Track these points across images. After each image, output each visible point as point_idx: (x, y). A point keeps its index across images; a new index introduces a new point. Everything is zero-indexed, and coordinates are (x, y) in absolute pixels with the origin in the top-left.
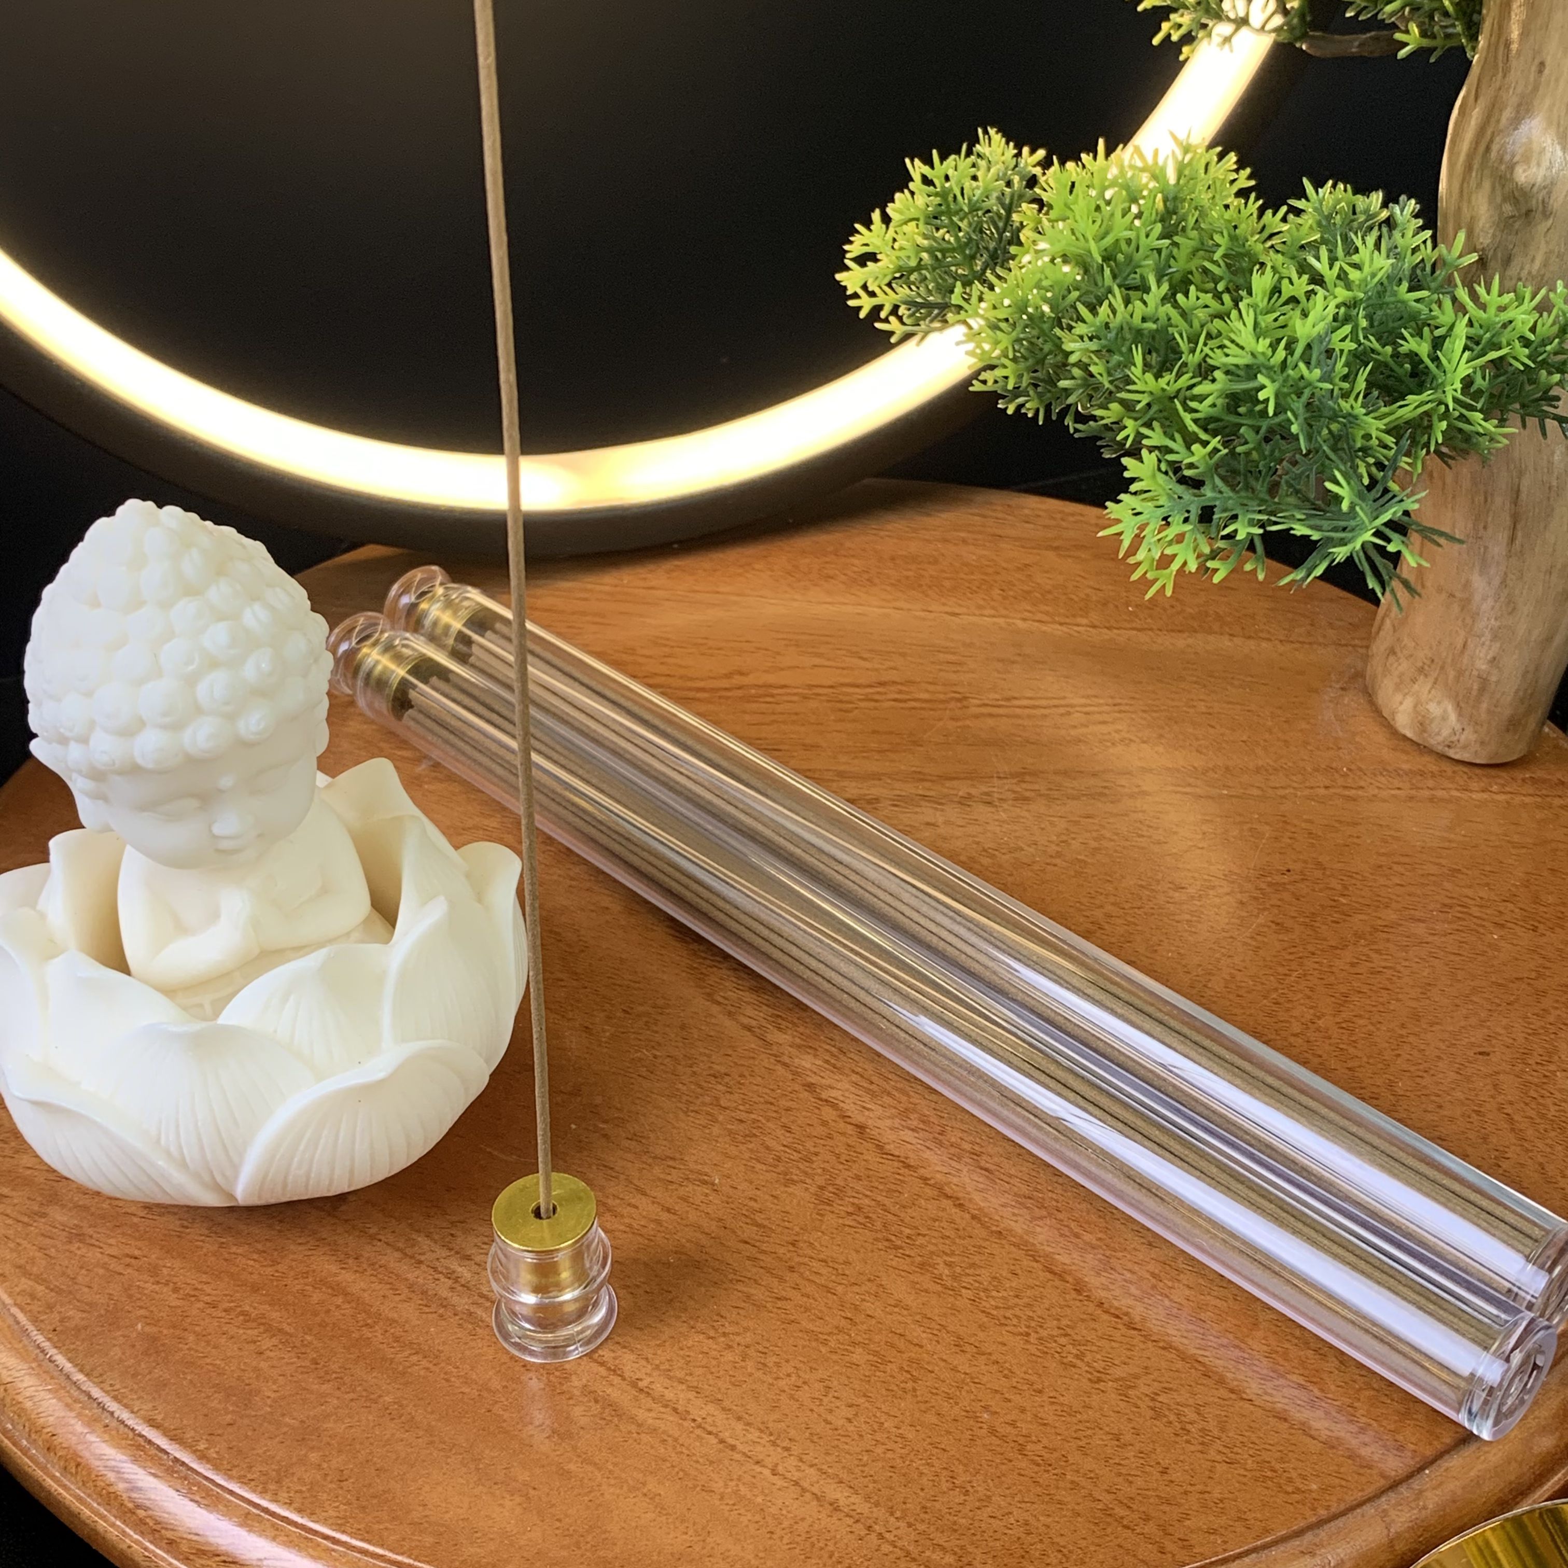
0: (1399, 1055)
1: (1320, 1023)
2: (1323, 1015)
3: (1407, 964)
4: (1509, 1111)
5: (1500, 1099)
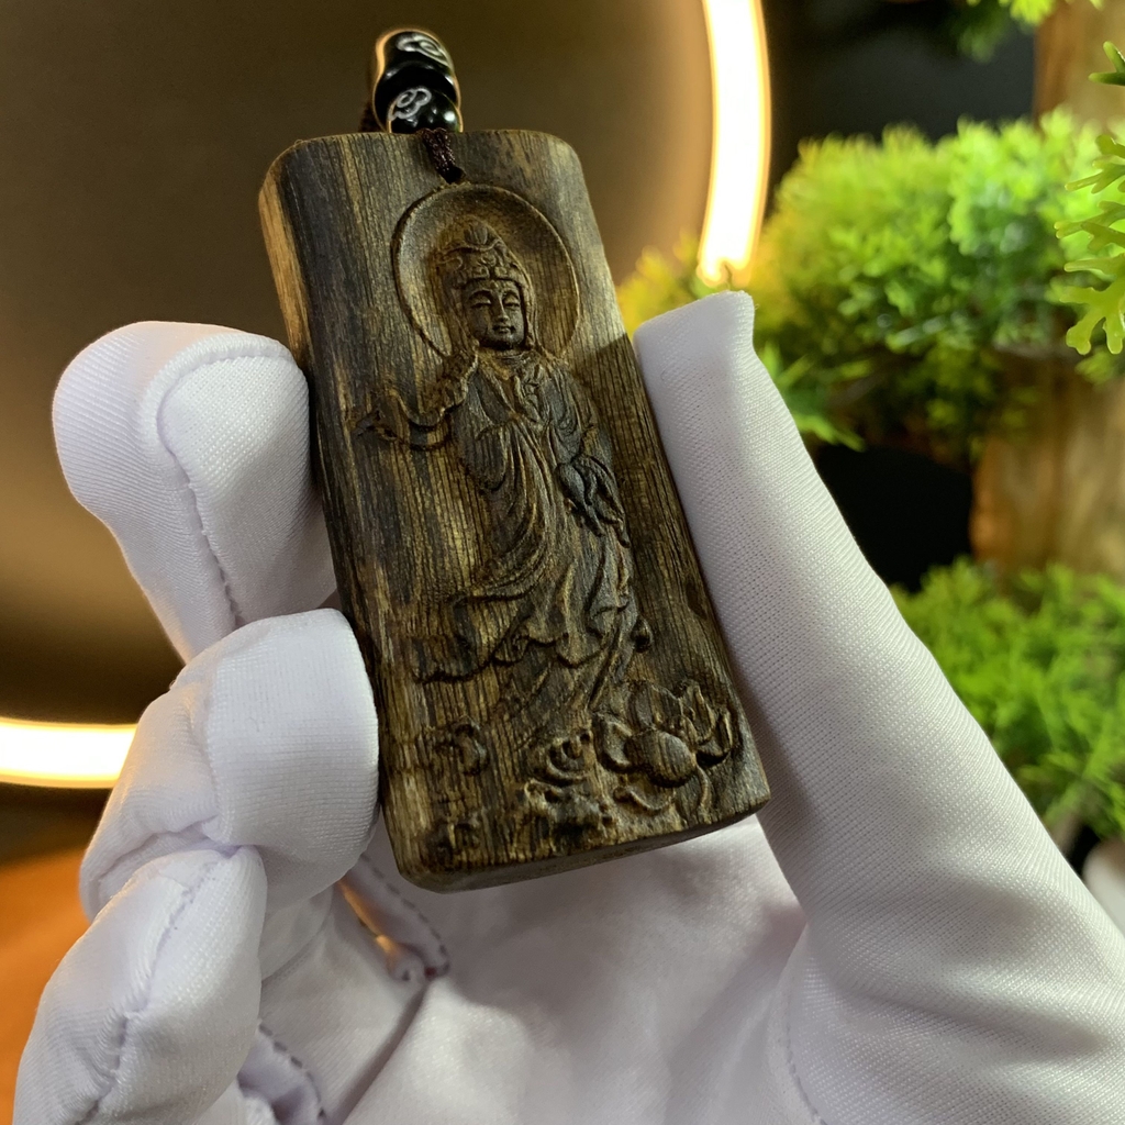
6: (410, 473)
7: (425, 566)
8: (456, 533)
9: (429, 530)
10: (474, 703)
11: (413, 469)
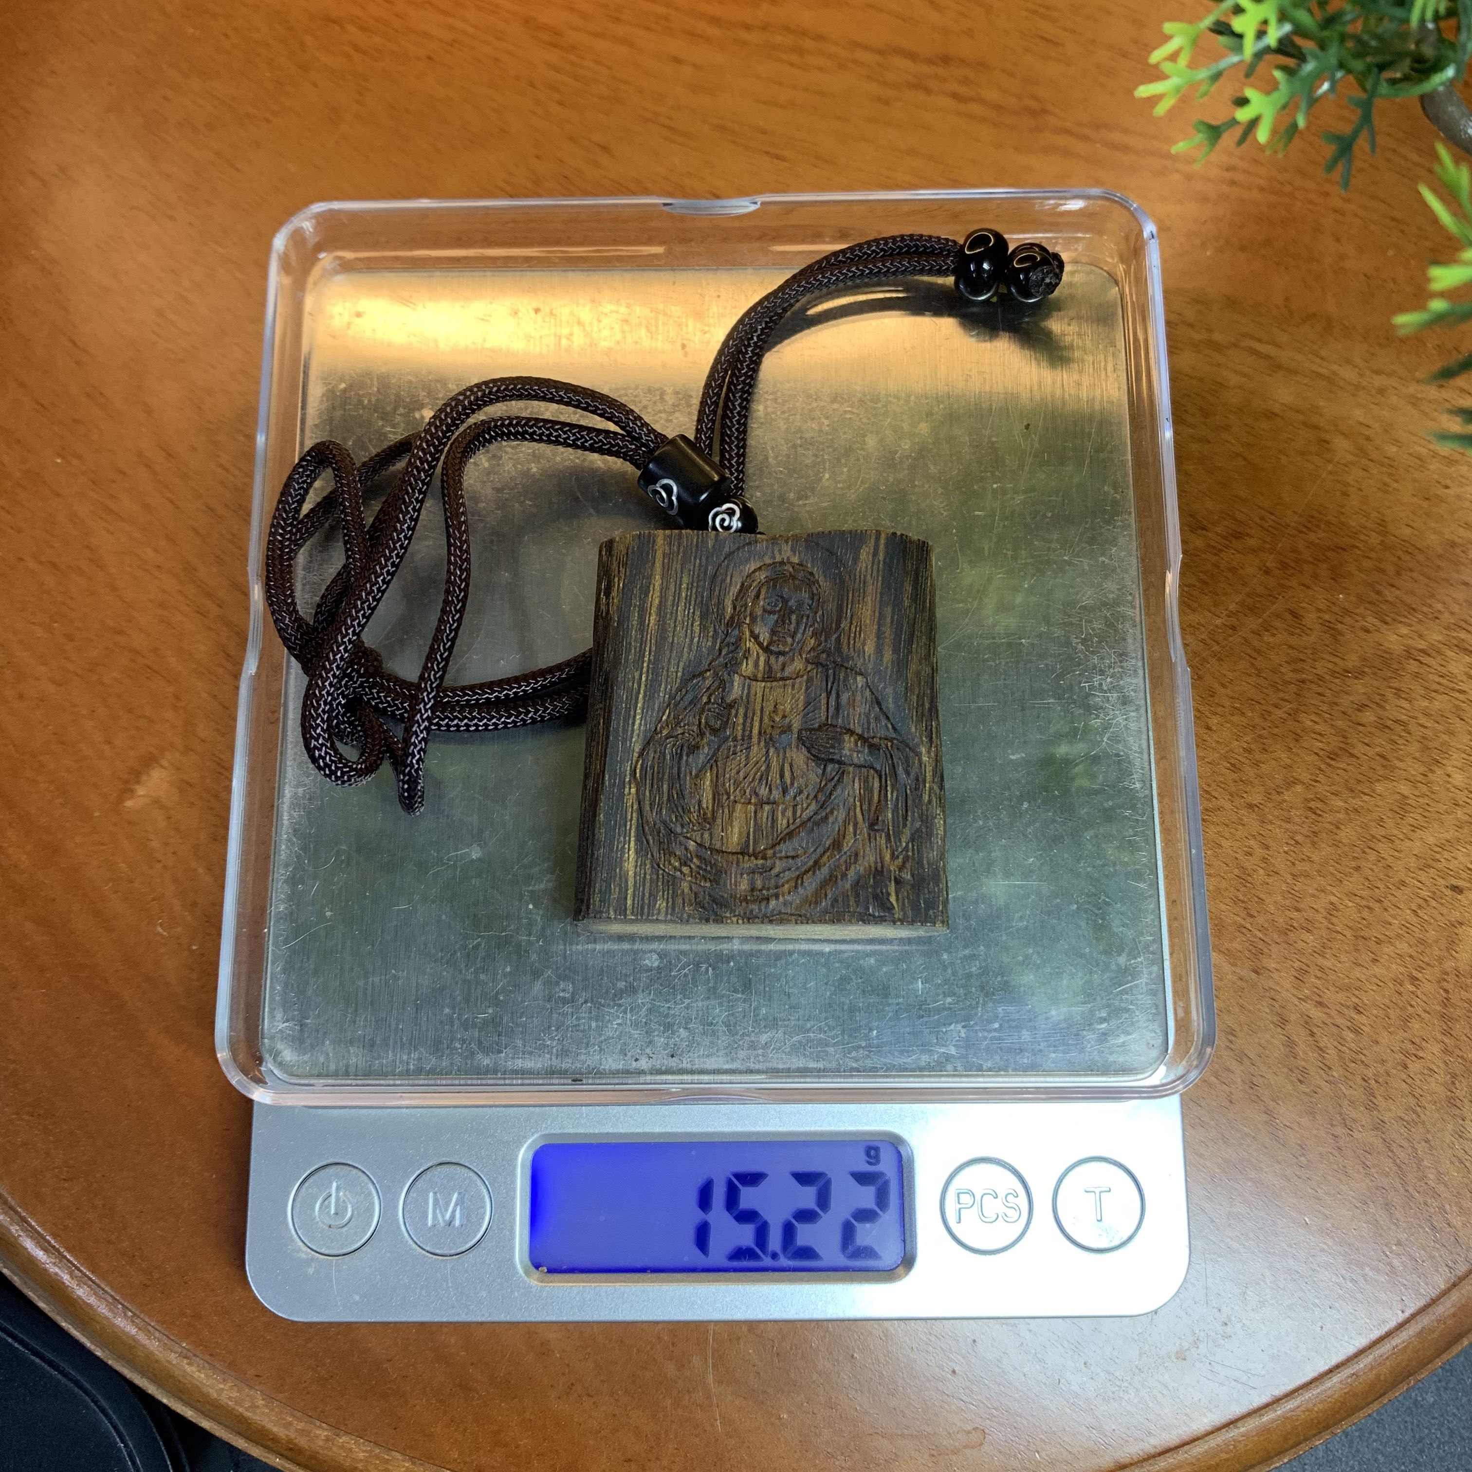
0: (1358, 869)
1: (1287, 796)
2: (1296, 781)
3: (1423, 721)
4: (1449, 987)
5: (1449, 965)
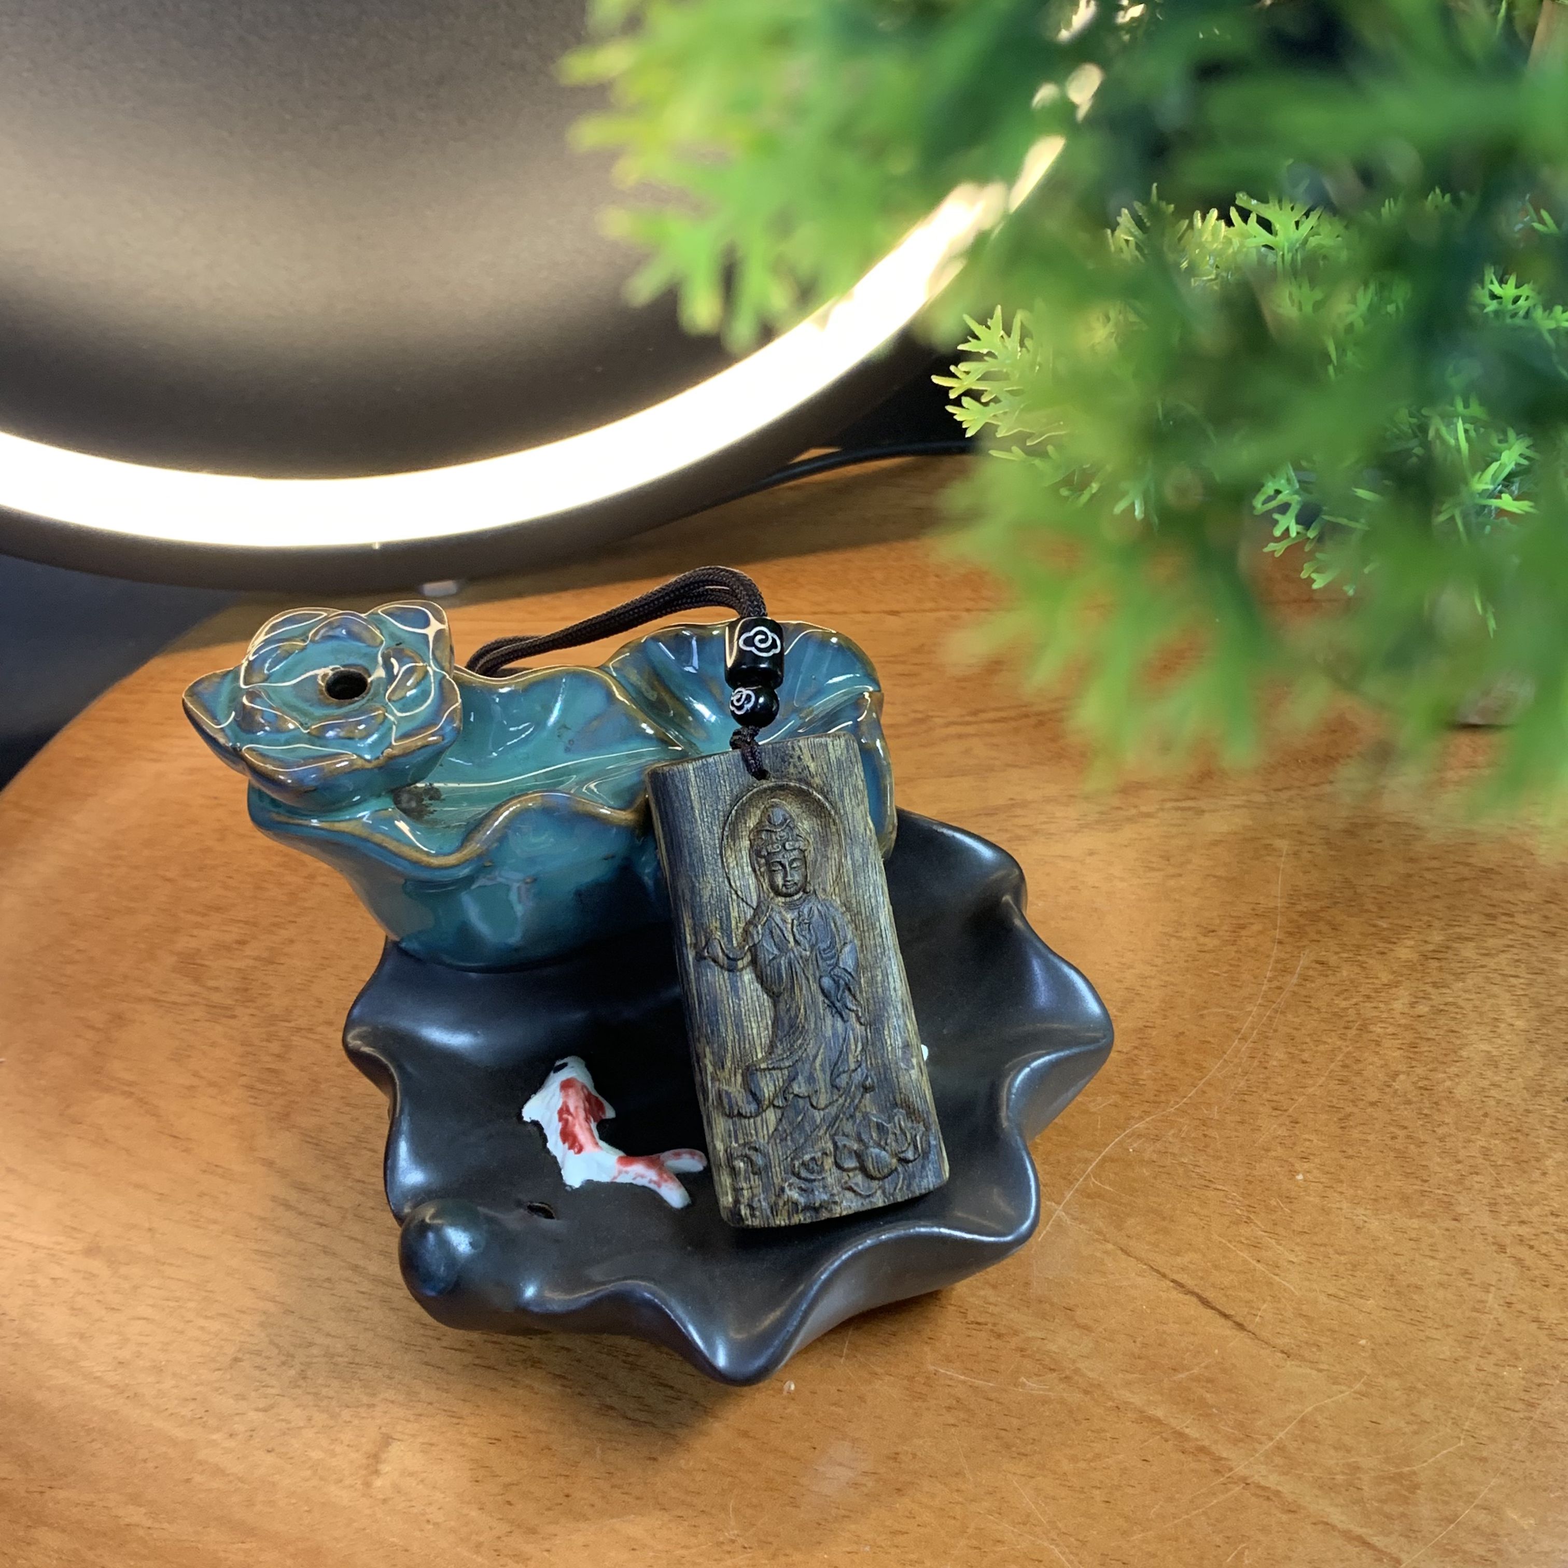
6: (726, 987)
7: (733, 1047)
8: (753, 1025)
9: (737, 1025)
10: (760, 1130)
11: (728, 985)
